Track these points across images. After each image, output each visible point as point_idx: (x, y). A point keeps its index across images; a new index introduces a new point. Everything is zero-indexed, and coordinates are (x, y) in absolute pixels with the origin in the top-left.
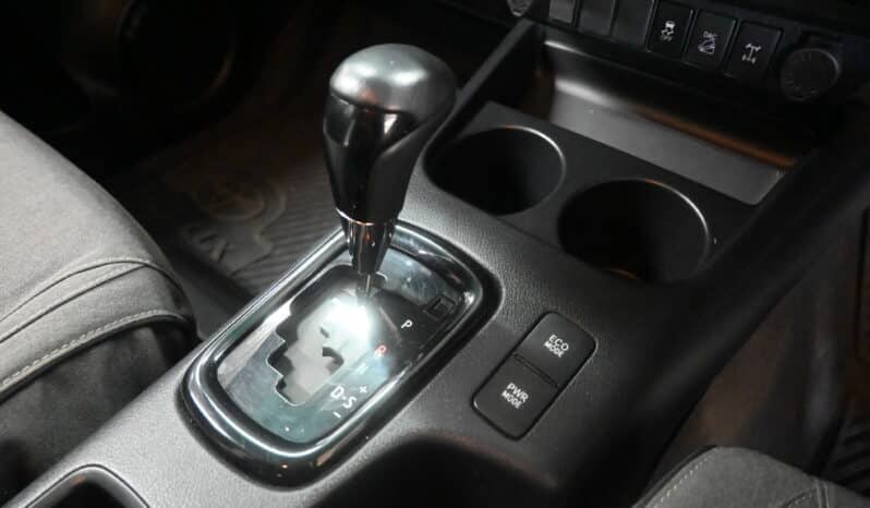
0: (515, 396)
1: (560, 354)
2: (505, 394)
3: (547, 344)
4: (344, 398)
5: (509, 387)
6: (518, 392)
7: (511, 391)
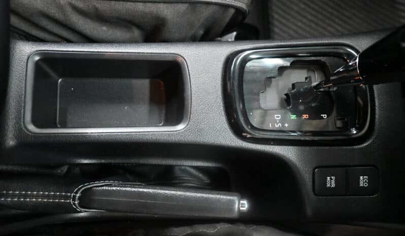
0: (331, 182)
1: (361, 185)
2: (328, 178)
3: (361, 177)
4: (278, 122)
5: (333, 177)
6: (333, 182)
7: (331, 179)
